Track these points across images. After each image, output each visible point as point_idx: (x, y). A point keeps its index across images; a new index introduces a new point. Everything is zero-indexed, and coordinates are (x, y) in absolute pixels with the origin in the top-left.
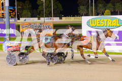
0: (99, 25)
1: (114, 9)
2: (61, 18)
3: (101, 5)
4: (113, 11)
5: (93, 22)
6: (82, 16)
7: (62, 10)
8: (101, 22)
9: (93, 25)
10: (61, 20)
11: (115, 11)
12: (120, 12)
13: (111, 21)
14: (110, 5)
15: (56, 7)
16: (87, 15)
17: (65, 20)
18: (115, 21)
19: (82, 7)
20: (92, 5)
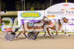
0: (28, 16)
1: (36, 7)
2: (5, 12)
3: (28, 5)
4: (35, 8)
5: (24, 14)
6: (18, 11)
7: (6, 7)
8: (29, 14)
9: (24, 16)
10: (5, 13)
11: (36, 8)
12: (39, 9)
13: (34, 14)
14: (34, 4)
15: (3, 6)
16: (21, 10)
17: (8, 13)
18: (36, 14)
19: (17, 6)
20: (23, 5)
